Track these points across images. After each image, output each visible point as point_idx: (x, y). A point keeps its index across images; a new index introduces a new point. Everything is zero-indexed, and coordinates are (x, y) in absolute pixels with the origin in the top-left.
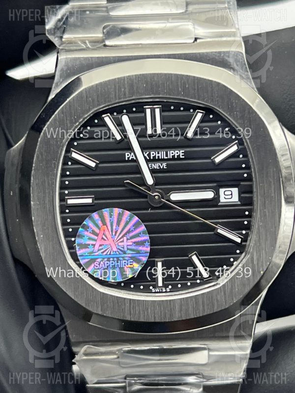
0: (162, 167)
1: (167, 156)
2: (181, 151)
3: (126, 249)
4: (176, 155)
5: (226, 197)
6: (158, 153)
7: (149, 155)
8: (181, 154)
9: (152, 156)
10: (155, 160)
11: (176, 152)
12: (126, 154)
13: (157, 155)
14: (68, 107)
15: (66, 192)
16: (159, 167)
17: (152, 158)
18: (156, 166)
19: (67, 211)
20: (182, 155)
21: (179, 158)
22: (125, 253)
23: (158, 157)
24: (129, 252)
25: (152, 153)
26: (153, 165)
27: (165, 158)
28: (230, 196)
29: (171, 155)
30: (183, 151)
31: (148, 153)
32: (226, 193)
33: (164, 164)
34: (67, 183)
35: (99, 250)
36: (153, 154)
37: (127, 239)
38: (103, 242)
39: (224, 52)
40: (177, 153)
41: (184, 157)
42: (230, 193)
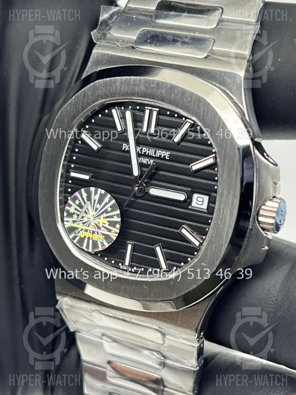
0: (149, 163)
1: (155, 154)
2: (168, 153)
3: (101, 226)
4: (163, 155)
5: (198, 203)
6: (149, 150)
7: (141, 150)
8: (167, 155)
9: (143, 151)
10: (145, 155)
11: (164, 152)
12: (124, 144)
13: (148, 152)
14: (82, 94)
15: (73, 166)
16: (147, 162)
17: (143, 153)
18: (145, 161)
19: (70, 182)
20: (168, 157)
21: (164, 159)
22: (99, 228)
23: (148, 153)
24: (103, 228)
25: (144, 148)
26: (143, 159)
27: (154, 155)
28: (201, 203)
29: (159, 154)
30: (169, 153)
31: (141, 148)
32: (199, 199)
33: (152, 161)
34: (74, 158)
35: (81, 221)
36: (145, 150)
37: (104, 218)
38: (84, 215)
39: (225, 72)
40: (164, 154)
41: (168, 158)
42: (202, 200)
